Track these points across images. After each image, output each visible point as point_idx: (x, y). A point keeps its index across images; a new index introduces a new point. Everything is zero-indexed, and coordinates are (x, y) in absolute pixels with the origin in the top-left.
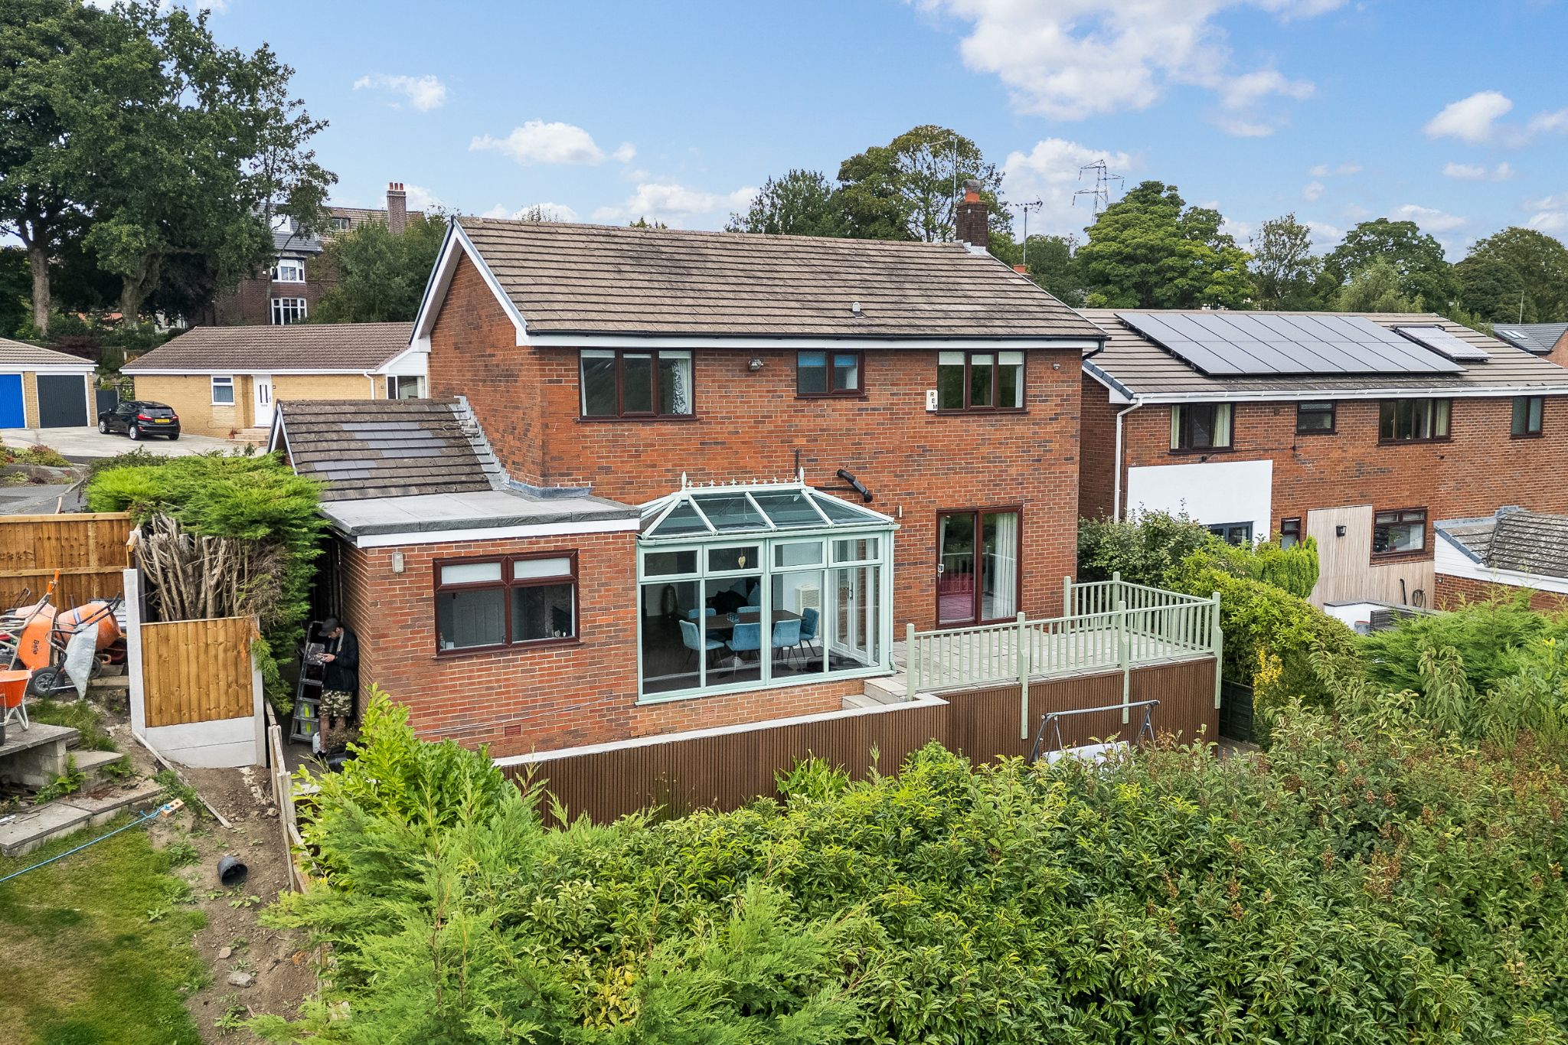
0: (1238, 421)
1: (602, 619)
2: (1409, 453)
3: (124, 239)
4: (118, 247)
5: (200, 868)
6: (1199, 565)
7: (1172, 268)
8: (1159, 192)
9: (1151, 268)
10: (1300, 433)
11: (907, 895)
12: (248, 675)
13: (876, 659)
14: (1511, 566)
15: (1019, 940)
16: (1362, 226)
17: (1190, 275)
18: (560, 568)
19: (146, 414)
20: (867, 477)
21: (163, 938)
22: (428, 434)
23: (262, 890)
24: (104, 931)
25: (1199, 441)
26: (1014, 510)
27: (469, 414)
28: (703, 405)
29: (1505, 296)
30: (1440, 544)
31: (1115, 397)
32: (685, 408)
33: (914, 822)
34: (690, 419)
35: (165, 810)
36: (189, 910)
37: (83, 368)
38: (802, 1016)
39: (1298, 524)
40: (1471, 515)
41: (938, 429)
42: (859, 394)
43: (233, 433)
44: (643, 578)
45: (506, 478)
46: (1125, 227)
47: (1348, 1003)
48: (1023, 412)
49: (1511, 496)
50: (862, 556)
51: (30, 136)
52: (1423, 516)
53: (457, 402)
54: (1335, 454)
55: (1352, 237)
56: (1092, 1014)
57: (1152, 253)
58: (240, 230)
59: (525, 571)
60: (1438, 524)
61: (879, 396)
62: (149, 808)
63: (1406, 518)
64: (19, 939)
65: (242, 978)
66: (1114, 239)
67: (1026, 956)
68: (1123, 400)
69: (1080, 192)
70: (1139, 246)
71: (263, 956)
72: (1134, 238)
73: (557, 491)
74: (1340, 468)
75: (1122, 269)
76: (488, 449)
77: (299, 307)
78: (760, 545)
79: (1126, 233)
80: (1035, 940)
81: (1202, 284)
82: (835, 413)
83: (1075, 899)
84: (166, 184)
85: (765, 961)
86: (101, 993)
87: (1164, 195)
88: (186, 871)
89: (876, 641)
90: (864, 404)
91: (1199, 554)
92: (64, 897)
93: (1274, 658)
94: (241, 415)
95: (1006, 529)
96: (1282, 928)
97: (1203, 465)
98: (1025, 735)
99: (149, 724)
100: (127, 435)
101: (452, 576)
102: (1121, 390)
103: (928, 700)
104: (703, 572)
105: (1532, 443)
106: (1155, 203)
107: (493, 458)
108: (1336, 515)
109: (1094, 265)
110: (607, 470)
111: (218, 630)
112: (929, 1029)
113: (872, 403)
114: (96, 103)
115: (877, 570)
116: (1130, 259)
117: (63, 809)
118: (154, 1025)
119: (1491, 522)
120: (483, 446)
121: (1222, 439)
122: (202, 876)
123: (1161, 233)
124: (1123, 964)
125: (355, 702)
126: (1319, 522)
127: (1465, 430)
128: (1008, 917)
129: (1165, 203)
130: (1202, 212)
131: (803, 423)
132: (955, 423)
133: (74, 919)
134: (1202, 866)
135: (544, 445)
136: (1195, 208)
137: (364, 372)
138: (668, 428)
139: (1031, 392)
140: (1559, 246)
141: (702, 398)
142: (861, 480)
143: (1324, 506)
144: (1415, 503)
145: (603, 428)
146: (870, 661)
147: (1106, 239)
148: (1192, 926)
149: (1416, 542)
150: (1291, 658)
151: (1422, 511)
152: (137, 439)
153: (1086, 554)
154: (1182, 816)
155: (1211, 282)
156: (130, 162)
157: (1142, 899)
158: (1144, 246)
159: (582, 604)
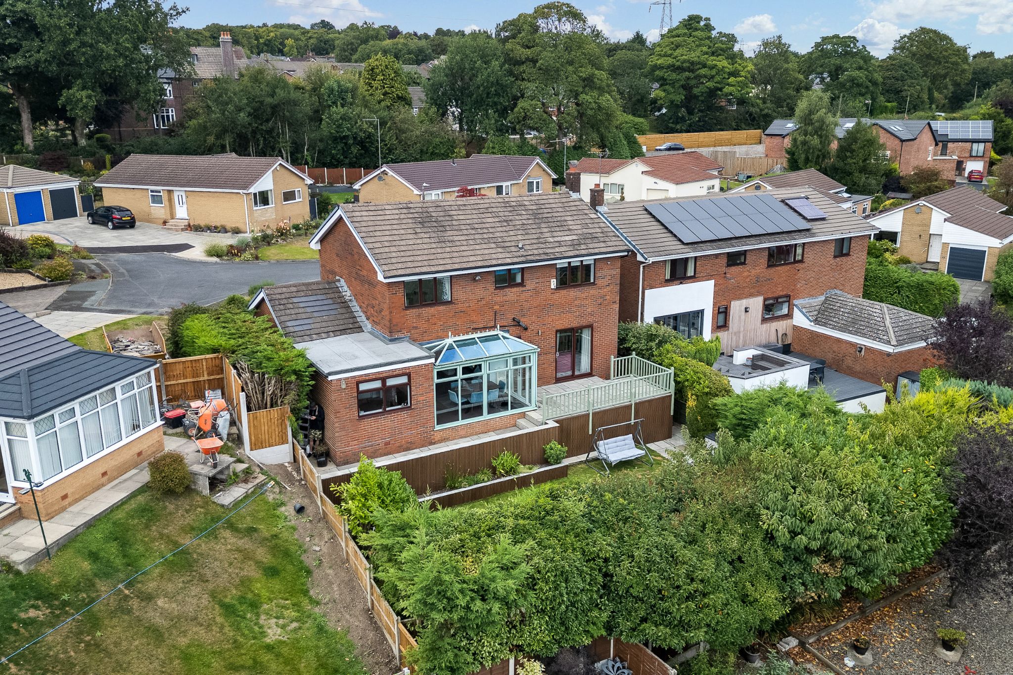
0: (698, 264)
1: (421, 398)
2: (782, 271)
3: (85, 101)
4: (80, 105)
5: (287, 508)
6: (668, 351)
7: (705, 76)
8: (698, 22)
9: (692, 75)
10: (729, 265)
11: (543, 534)
12: (286, 428)
13: (530, 401)
14: (825, 325)
15: (572, 545)
16: (824, 39)
17: (715, 80)
18: (404, 380)
19: (117, 215)
20: (525, 320)
21: (285, 535)
22: (330, 302)
23: (311, 515)
24: (266, 534)
25: (679, 273)
26: (590, 327)
27: (346, 288)
28: (455, 296)
29: (909, 81)
30: (796, 312)
31: (640, 258)
32: (447, 297)
33: (545, 510)
34: (450, 302)
35: (269, 485)
36: (288, 523)
37: (73, 183)
38: (517, 571)
39: (726, 308)
40: (811, 296)
41: (557, 296)
42: (522, 284)
43: (165, 223)
44: (436, 381)
45: (369, 326)
46: (677, 47)
47: (658, 559)
48: (594, 284)
49: (833, 285)
50: (524, 363)
51: (19, 35)
52: (788, 298)
53: (339, 281)
54: (746, 274)
55: (817, 45)
56: (591, 564)
57: (692, 67)
58: (149, 90)
59: (390, 382)
60: (796, 302)
61: (530, 284)
62: (263, 485)
63: (780, 300)
64: (241, 538)
65: (318, 549)
66: (670, 56)
67: (574, 549)
68: (643, 260)
69: (655, 4)
70: (684, 61)
71: (320, 540)
72: (682, 55)
73: (396, 339)
74: (748, 280)
75: (674, 76)
76: (358, 308)
77: (170, 114)
78: (483, 363)
79: (678, 51)
80: (577, 545)
81: (722, 85)
82: (512, 294)
83: (589, 531)
84: (105, 66)
85: (507, 557)
86: (274, 556)
87: (702, 23)
88: (283, 509)
89: (530, 387)
90: (524, 289)
91: (668, 346)
92: (248, 522)
93: (694, 397)
94: (168, 211)
95: (586, 337)
96: (644, 539)
97: (681, 285)
98: (590, 433)
99: (251, 450)
100: (107, 226)
101: (363, 387)
102: (642, 256)
103: (552, 424)
104: (460, 376)
105: (844, 259)
106: (696, 29)
107: (361, 314)
108: (744, 302)
109: (657, 73)
110: (416, 328)
111: (275, 412)
112: (548, 571)
113: (528, 287)
114: (60, 18)
115: (530, 368)
116: (679, 69)
117: (237, 489)
118: (294, 565)
119: (822, 298)
120: (355, 307)
121: (690, 272)
122: (288, 510)
123: (698, 53)
124: (600, 550)
125: (323, 434)
126: (736, 307)
127: (809, 257)
128: (570, 539)
129: (702, 30)
130: (725, 35)
131: (497, 299)
132: (564, 292)
133: (255, 530)
134: (626, 520)
135: (390, 321)
136: (721, 33)
137: (241, 191)
138: (442, 308)
139: (598, 275)
140: (950, 40)
141: (455, 294)
142: (524, 321)
143: (739, 298)
144: (785, 293)
145: (414, 311)
146: (527, 403)
147: (665, 55)
148: (621, 537)
149: (785, 311)
150: (700, 398)
151: (788, 296)
152: (113, 229)
153: (622, 340)
154: (622, 504)
155: (728, 85)
156: (84, 54)
157: (608, 530)
158: (688, 61)
159: (413, 393)
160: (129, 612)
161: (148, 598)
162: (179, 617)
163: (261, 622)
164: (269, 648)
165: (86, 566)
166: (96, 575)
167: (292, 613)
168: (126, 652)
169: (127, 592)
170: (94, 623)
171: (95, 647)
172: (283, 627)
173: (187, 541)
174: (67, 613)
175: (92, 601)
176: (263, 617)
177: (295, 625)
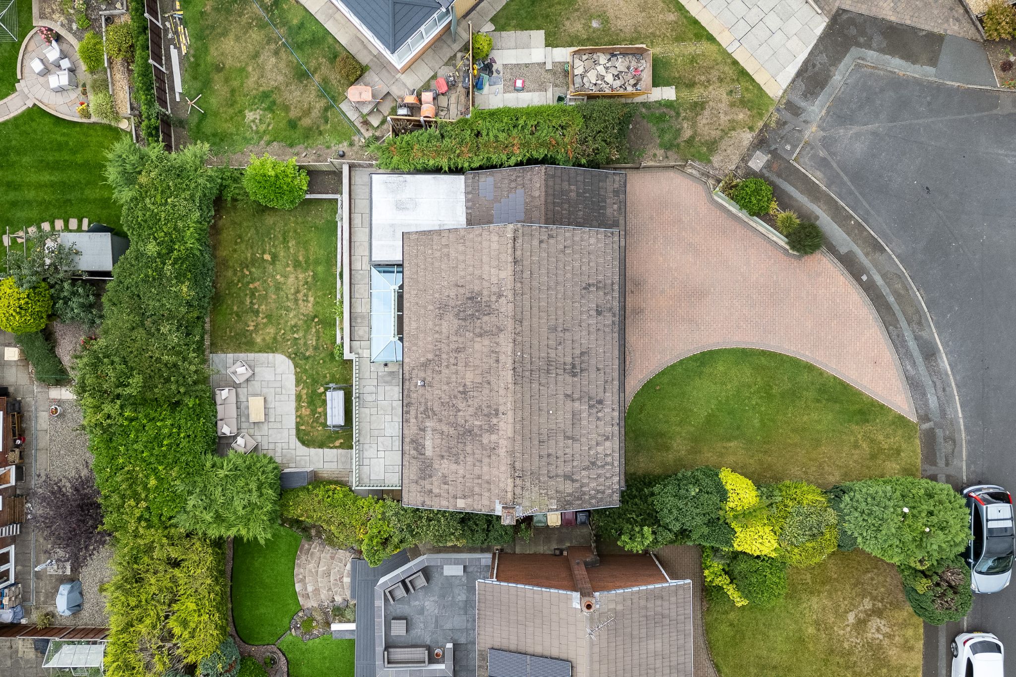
21: (322, 140)
24: (322, 128)
36: (332, 144)
64: (319, 112)
86: (305, 129)
92: (332, 118)
118: (296, 139)
160: (268, 43)
161: (276, 53)
162: (263, 68)
163: (258, 111)
164: (241, 112)
165: (295, 22)
166: (290, 28)
167: (263, 127)
168: (246, 42)
169: (280, 43)
170: (262, 26)
171: (249, 26)
172: (253, 121)
173: (317, 78)
174: (268, 13)
175: (275, 25)
176: (261, 112)
177: (254, 128)
